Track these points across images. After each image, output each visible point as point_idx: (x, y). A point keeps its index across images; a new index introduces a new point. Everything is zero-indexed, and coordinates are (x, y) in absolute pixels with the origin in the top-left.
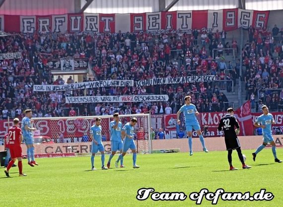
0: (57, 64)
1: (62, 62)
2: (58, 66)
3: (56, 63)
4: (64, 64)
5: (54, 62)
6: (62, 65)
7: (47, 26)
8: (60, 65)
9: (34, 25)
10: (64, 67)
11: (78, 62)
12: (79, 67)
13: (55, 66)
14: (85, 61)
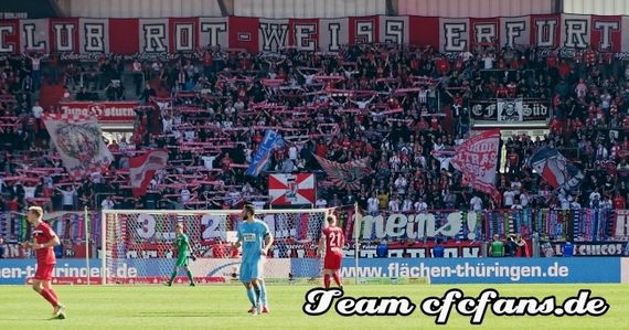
0: (490, 109)
1: (501, 105)
2: (491, 113)
3: (488, 108)
4: (504, 110)
5: (485, 106)
6: (500, 111)
7: (491, 38)
8: (496, 111)
9: (466, 36)
10: (503, 114)
11: (531, 106)
12: (532, 115)
13: (486, 112)
14: (545, 105)
